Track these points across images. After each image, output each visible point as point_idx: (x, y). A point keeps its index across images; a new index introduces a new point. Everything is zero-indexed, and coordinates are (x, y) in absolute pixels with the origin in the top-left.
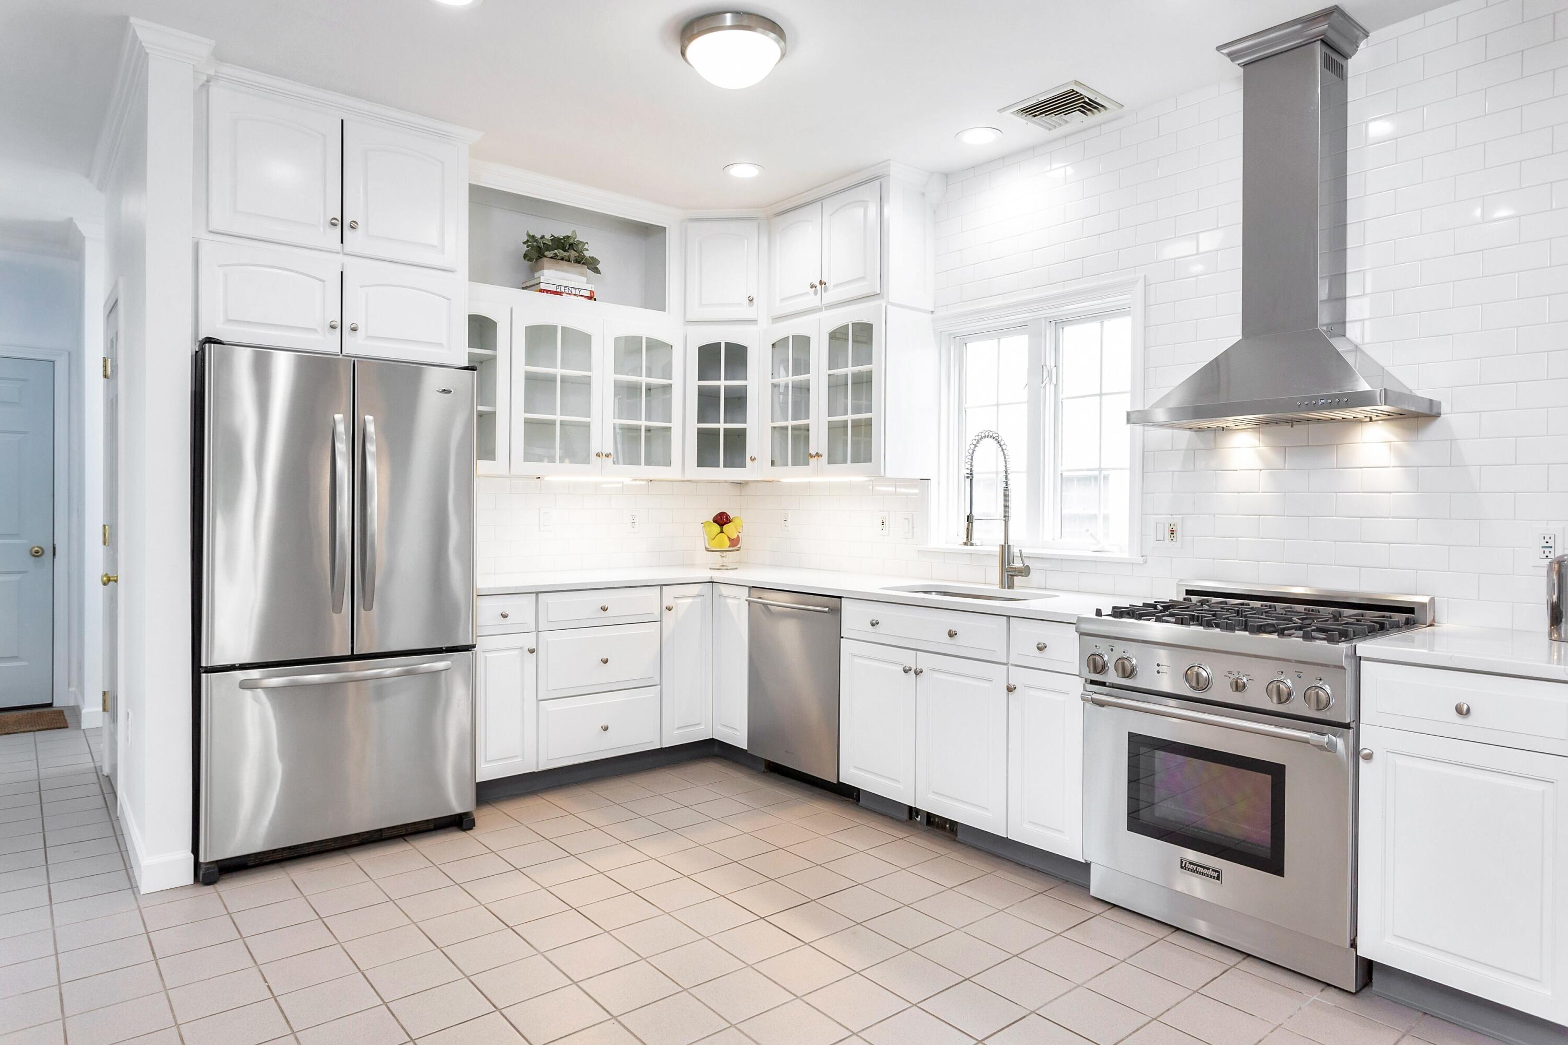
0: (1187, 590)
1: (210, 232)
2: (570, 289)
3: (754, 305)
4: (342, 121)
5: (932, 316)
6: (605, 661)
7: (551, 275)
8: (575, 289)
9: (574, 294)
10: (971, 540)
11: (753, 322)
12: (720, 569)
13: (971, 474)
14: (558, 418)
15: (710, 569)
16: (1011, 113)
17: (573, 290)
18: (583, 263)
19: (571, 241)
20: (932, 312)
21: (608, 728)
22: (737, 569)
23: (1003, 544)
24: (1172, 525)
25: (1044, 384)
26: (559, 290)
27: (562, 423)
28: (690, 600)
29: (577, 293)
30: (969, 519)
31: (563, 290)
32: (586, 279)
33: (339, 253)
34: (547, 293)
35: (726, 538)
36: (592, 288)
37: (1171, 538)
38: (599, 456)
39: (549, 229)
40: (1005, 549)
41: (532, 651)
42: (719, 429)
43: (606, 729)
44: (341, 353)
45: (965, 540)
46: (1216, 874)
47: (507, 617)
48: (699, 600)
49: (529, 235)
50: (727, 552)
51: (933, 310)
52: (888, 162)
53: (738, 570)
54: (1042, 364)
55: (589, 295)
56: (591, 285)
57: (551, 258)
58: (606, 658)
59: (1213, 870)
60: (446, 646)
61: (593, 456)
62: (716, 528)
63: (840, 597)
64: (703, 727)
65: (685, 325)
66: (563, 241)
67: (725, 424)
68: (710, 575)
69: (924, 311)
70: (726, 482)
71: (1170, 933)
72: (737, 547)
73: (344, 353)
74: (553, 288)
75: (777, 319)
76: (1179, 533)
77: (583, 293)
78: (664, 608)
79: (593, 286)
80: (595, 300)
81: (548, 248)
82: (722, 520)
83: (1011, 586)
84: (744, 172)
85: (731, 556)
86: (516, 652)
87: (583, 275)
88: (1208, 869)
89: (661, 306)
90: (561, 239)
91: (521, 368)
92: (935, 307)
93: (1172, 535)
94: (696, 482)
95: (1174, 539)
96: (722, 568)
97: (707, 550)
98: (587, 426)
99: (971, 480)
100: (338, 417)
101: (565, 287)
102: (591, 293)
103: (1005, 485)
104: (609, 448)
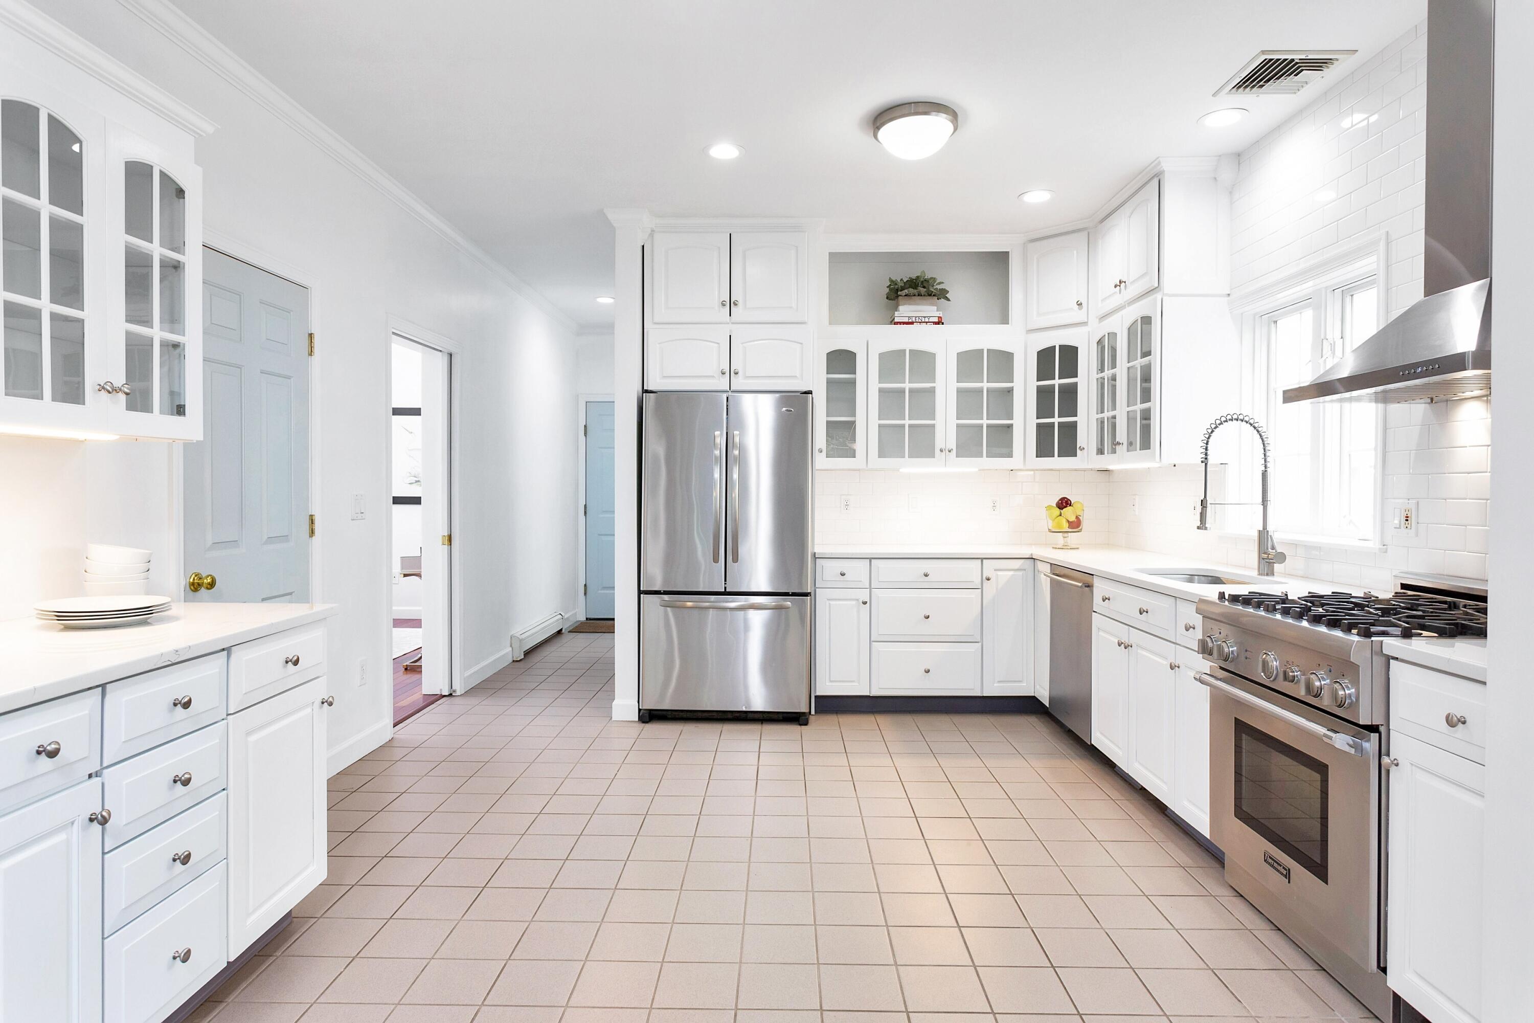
0: (1401, 584)
1: (655, 323)
2: (920, 318)
3: (1084, 309)
4: (730, 234)
5: (1228, 298)
6: (928, 617)
7: (905, 310)
8: (925, 317)
9: (924, 322)
10: (1205, 524)
11: (1084, 324)
12: (1062, 548)
13: (1206, 459)
14: (907, 422)
15: (1053, 548)
16: (1227, 94)
17: (923, 319)
18: (934, 295)
19: (922, 280)
20: (1229, 295)
21: (929, 671)
22: (1078, 548)
23: (1261, 529)
24: (1407, 511)
25: (1323, 358)
26: (910, 321)
27: (910, 426)
28: (1011, 573)
29: (927, 320)
30: (1203, 503)
31: (914, 320)
32: (936, 307)
33: (728, 323)
34: (900, 324)
35: (1064, 520)
36: (940, 314)
37: (1406, 526)
38: (942, 451)
39: (903, 274)
40: (1263, 536)
41: (865, 603)
42: (1054, 423)
43: (927, 671)
44: (730, 389)
45: (1198, 524)
46: (1285, 872)
47: (845, 575)
48: (1020, 573)
49: (891, 281)
50: (1069, 534)
51: (1229, 293)
52: (1158, 160)
53: (1079, 550)
54: (1322, 337)
55: (937, 321)
56: (939, 312)
57: (906, 295)
58: (928, 614)
59: (1283, 868)
60: (792, 591)
61: (937, 451)
62: (1057, 511)
63: (1093, 575)
64: (1025, 685)
65: (1027, 333)
66: (914, 281)
67: (1060, 419)
68: (1030, 553)
69: (1220, 296)
70: (1092, 470)
71: (1269, 928)
72: (1079, 528)
73: (731, 390)
74: (906, 320)
75: (1103, 318)
76: (1413, 519)
77: (932, 320)
78: (984, 578)
79: (941, 312)
80: (943, 324)
81: (902, 289)
82: (1064, 503)
83: (1271, 573)
84: (1037, 197)
85: (1073, 538)
86: (854, 602)
87: (933, 305)
88: (1281, 866)
89: (1004, 319)
90: (914, 279)
91: (875, 385)
92: (1231, 289)
93: (1407, 522)
94: (1059, 470)
95: (1409, 527)
96: (1064, 548)
97: (1050, 531)
98: (933, 426)
99: (1206, 465)
100: (717, 433)
101: (916, 317)
102: (938, 319)
103: (1264, 469)
104: (952, 444)
